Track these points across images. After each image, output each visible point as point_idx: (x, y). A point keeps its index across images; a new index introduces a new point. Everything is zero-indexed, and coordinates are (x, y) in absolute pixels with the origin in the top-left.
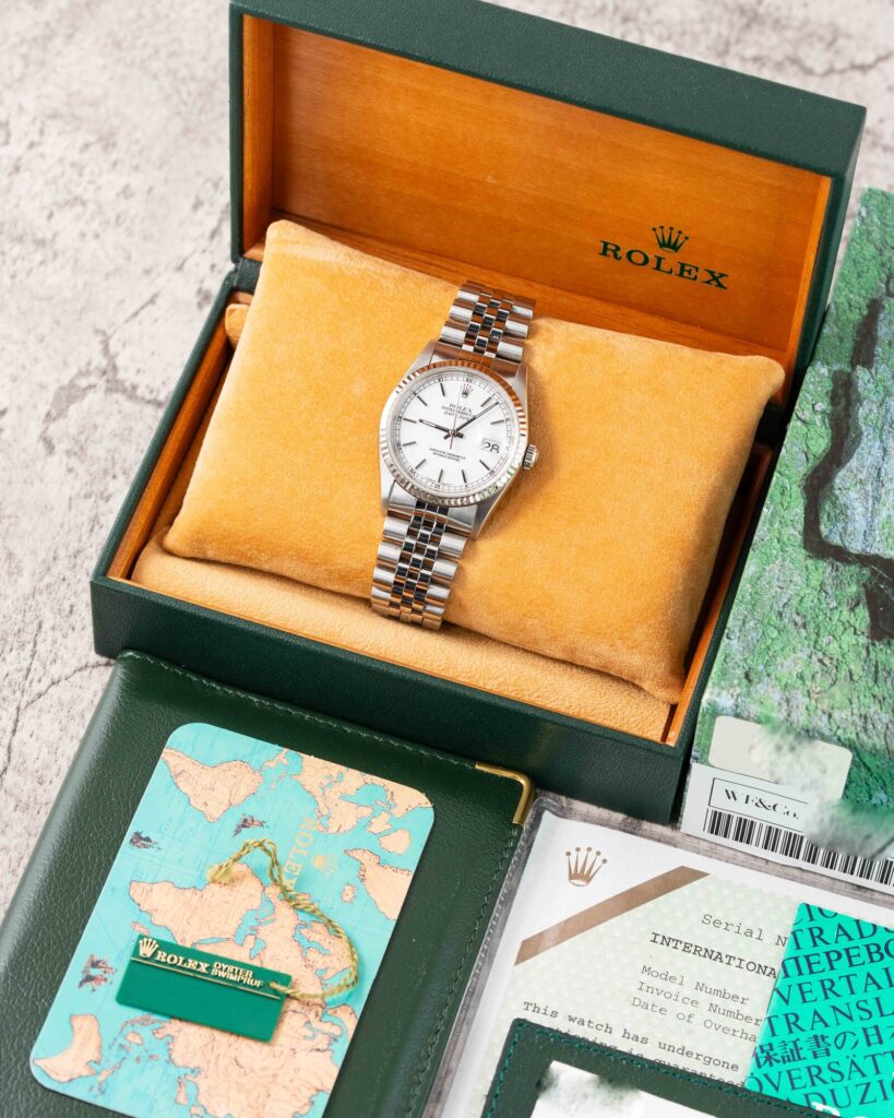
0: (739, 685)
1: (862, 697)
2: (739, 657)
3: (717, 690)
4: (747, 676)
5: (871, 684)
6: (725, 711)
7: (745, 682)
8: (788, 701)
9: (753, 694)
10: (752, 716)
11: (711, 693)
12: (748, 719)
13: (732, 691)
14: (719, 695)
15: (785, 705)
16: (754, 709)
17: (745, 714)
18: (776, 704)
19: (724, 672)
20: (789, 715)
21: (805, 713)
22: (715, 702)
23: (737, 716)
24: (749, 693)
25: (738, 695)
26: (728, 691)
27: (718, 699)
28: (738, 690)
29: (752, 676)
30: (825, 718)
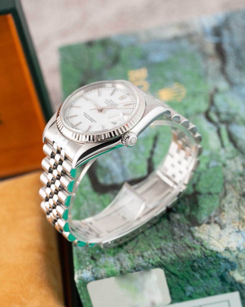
0: (90, 263)
1: (155, 241)
2: (84, 252)
3: (80, 271)
4: (92, 258)
5: (156, 233)
6: (89, 280)
7: (92, 261)
8: (118, 259)
9: (99, 264)
10: (103, 274)
11: (78, 274)
12: (102, 278)
13: (88, 268)
14: (82, 273)
15: (118, 263)
16: (103, 271)
17: (99, 276)
18: (113, 264)
19: (80, 262)
20: (122, 265)
21: (130, 261)
22: (82, 277)
23: (96, 279)
24: (97, 266)
25: (92, 268)
26: (86, 269)
27: (82, 275)
28: (91, 266)
29: (95, 257)
30: (141, 259)
